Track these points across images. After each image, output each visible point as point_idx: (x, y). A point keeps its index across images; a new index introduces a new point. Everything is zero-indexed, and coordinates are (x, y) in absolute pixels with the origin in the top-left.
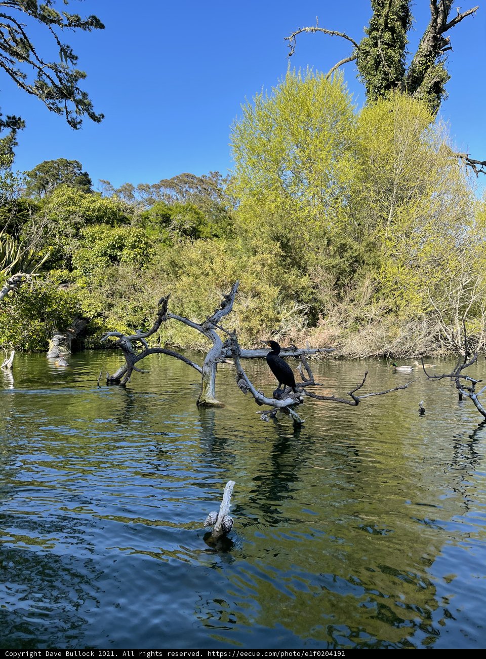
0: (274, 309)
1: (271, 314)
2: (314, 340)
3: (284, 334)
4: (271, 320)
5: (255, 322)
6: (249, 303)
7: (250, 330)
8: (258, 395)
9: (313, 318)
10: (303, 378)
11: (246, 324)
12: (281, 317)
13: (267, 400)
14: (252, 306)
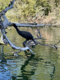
0: (34, 8)
1: (32, 10)
2: (47, 20)
3: (36, 18)
4: (32, 12)
5: (27, 13)
6: (25, 6)
7: (25, 15)
8: (13, 46)
9: (47, 12)
10: (38, 36)
11: (23, 13)
12: (36, 11)
13: (17, 48)
14: (26, 7)
